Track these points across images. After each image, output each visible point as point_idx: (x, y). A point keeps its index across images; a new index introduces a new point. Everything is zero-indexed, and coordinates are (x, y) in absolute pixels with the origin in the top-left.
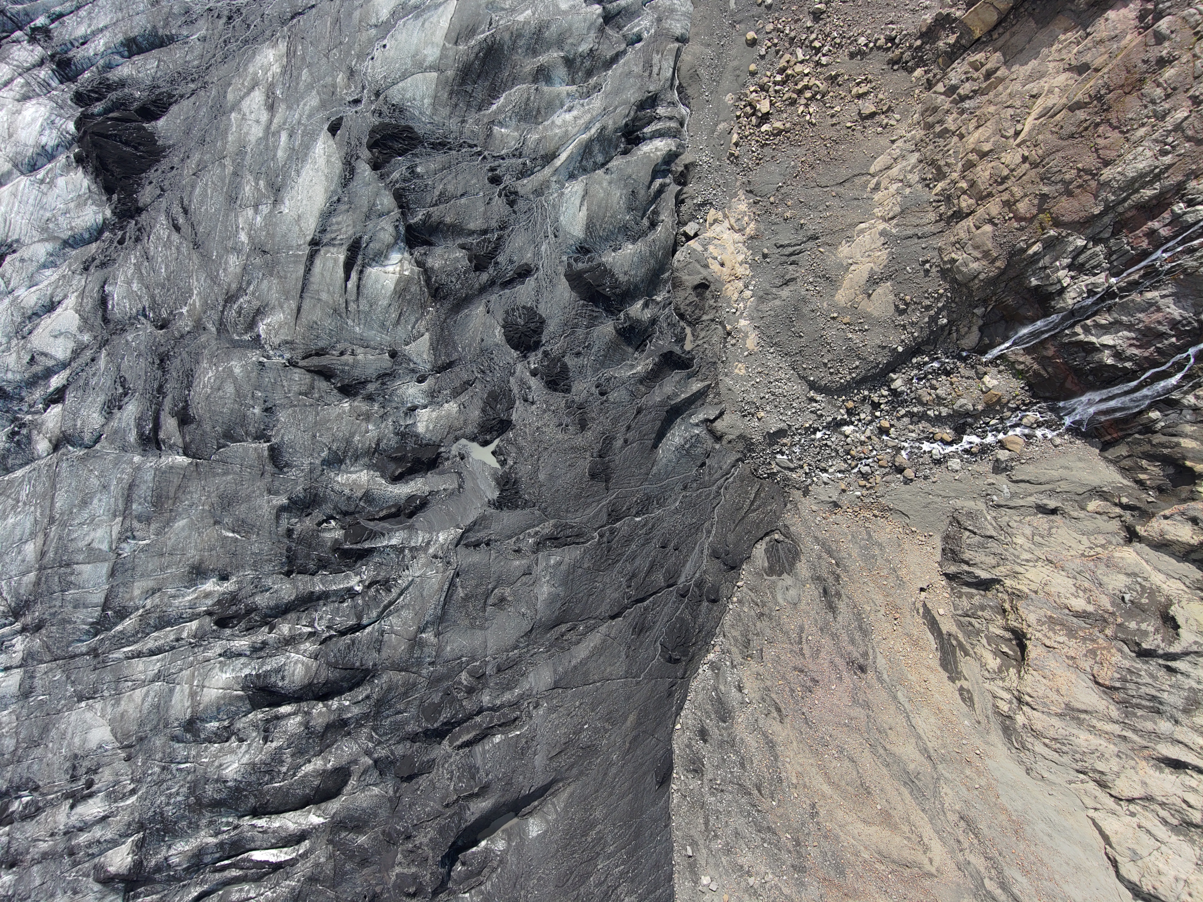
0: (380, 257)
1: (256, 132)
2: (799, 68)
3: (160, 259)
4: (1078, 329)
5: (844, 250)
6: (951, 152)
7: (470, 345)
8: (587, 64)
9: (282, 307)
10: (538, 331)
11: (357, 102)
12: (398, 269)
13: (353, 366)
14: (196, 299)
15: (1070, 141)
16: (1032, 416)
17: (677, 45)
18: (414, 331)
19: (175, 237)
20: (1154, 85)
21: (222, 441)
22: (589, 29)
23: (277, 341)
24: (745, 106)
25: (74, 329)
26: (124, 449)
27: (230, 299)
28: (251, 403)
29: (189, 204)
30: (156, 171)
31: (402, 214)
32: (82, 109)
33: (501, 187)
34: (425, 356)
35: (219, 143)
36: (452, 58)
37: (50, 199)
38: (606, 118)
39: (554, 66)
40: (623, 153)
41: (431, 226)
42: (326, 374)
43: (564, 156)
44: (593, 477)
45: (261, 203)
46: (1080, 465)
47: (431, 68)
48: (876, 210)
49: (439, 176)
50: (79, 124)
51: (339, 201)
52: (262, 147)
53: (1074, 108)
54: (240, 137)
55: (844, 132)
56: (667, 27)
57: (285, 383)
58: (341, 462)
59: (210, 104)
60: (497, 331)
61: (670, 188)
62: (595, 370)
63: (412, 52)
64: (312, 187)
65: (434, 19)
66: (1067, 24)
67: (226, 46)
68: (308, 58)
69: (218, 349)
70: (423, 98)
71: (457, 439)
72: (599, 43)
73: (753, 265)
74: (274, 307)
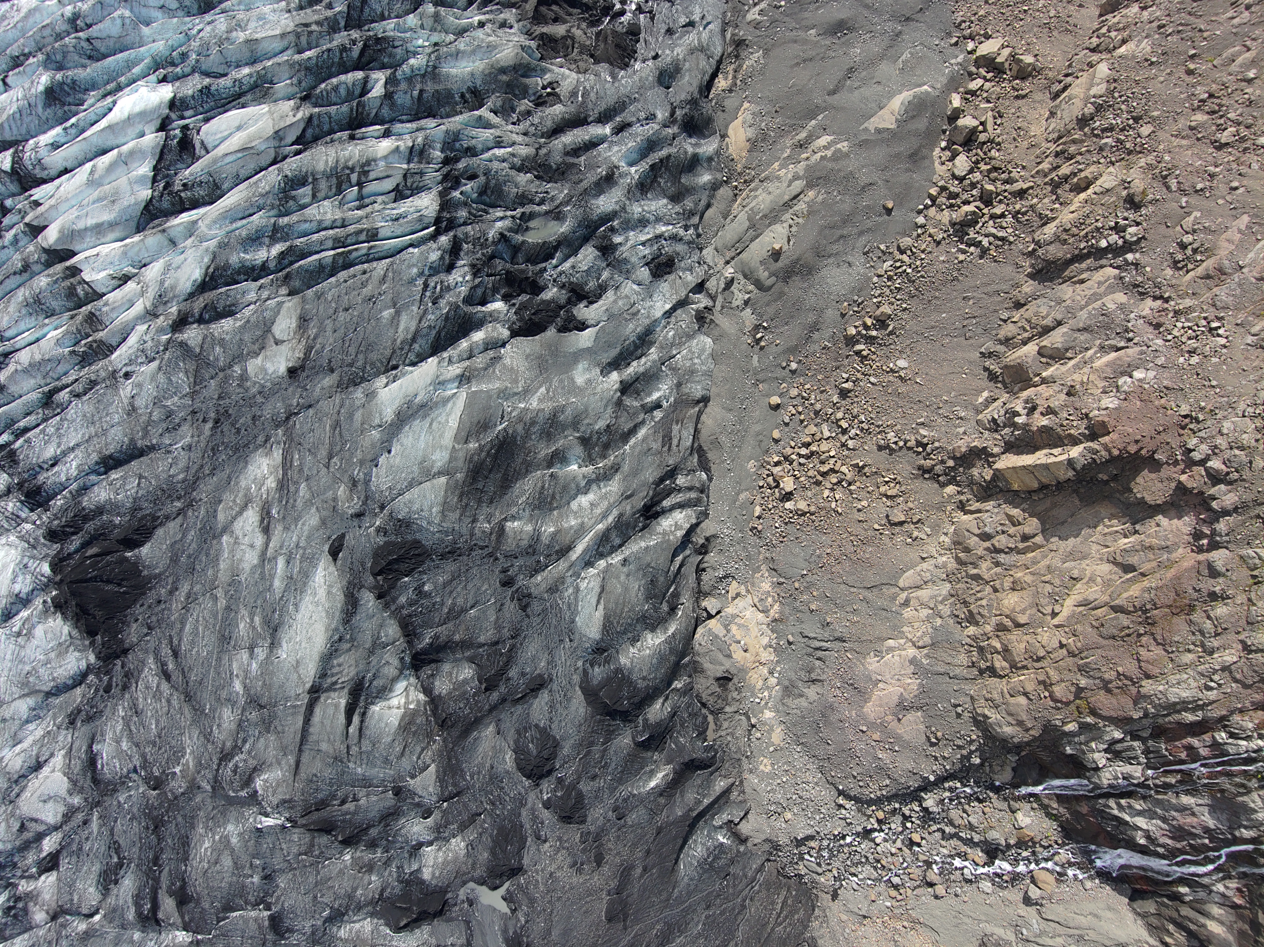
0: (383, 692)
1: (251, 558)
2: (824, 446)
3: (149, 714)
4: (1112, 803)
5: (872, 663)
6: (984, 602)
7: (479, 773)
8: (604, 439)
9: (279, 764)
10: (552, 757)
11: (359, 515)
12: (403, 701)
13: (355, 813)
14: (189, 758)
15: (1111, 642)
16: (1064, 855)
17: (697, 409)
18: (420, 762)
19: (165, 686)
20: (1204, 615)
21: (221, 915)
22: (606, 406)
23: (275, 801)
24: (768, 475)
25: (63, 792)
26: (123, 927)
27: (225, 757)
28: (250, 872)
29: (179, 645)
30: (142, 605)
31: (408, 642)
32: (57, 546)
33: (514, 589)
34: (431, 789)
35: (210, 572)
36: (463, 459)
37: (28, 651)
38: (623, 504)
39: (570, 448)
40: (641, 530)
41: (439, 646)
42: (326, 828)
43: (580, 548)
44: (610, 920)
45: (257, 645)
46: (1109, 914)
47: (440, 473)
48: (905, 629)
49: (448, 589)
50: (54, 567)
51: (340, 639)
52: (257, 576)
53: (1117, 609)
54: (232, 565)
55: (870, 533)
56: (687, 391)
57: (284, 846)
58: (344, 915)
59: (199, 526)
60: (507, 757)
61: (690, 560)
62: (613, 790)
63: (419, 459)
64: (311, 625)
65: (442, 419)
66: (1113, 511)
67: (214, 454)
68: (306, 469)
69: (214, 808)
70: (431, 507)
71: (464, 883)
72: (616, 417)
73: (778, 650)
74: (271, 765)
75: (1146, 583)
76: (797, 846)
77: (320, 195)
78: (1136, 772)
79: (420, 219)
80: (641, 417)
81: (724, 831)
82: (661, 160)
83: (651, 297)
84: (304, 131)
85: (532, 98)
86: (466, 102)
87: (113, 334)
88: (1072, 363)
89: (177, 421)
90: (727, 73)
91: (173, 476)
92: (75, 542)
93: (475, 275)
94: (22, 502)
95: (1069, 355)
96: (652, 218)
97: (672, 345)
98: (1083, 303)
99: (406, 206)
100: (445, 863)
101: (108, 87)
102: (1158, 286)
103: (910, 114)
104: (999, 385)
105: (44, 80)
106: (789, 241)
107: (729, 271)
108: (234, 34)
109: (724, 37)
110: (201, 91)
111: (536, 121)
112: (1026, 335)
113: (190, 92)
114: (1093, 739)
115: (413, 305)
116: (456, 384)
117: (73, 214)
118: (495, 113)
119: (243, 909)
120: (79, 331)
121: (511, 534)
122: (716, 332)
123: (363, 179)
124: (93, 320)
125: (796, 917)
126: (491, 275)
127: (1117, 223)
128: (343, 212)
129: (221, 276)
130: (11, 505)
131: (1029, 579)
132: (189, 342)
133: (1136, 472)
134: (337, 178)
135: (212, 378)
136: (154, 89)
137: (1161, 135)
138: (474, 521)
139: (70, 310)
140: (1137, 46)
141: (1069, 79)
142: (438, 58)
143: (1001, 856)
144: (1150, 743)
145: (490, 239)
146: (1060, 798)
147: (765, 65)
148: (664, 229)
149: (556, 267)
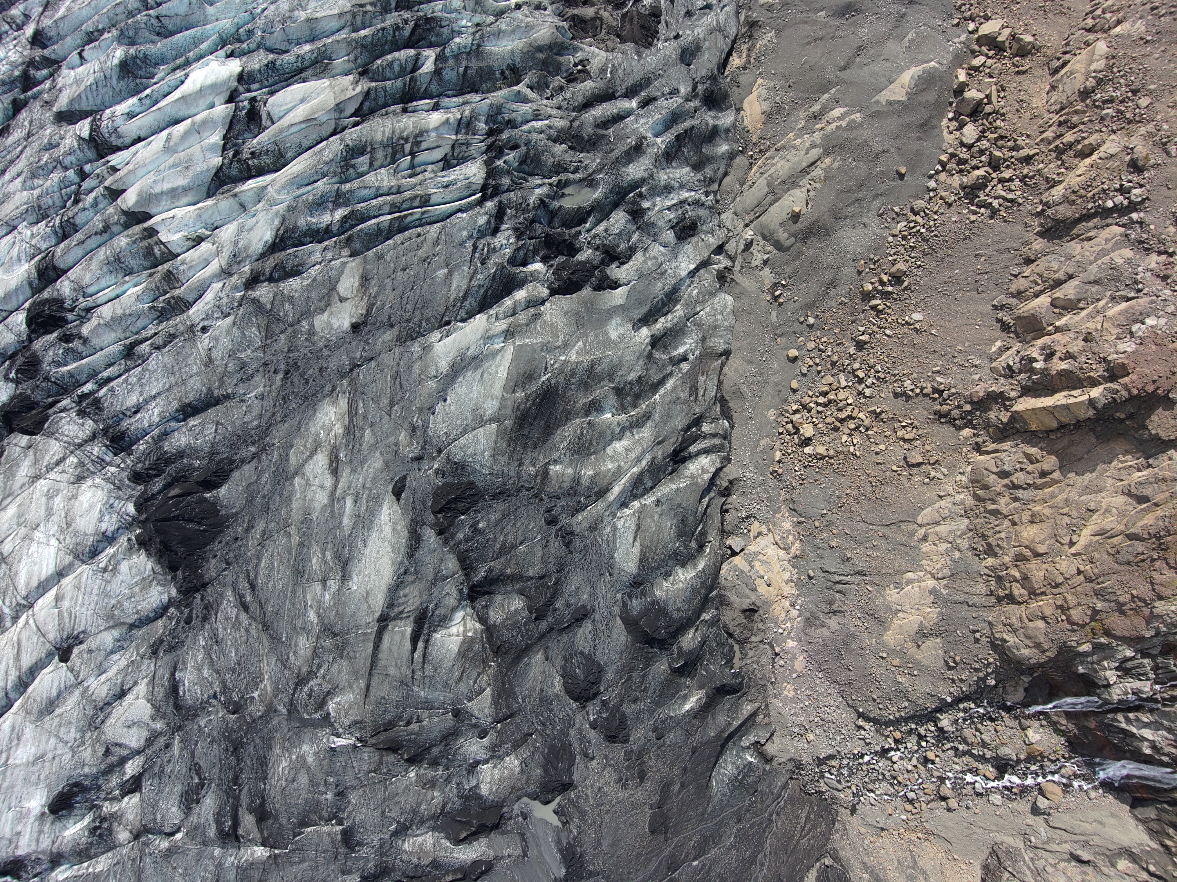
0: (444, 621)
1: (321, 498)
2: (842, 395)
3: (229, 643)
4: (1120, 717)
5: (892, 595)
6: (1003, 535)
7: (530, 696)
8: (636, 389)
9: (351, 687)
10: (597, 682)
11: (419, 459)
12: (461, 629)
13: (418, 734)
14: (267, 684)
15: (1126, 567)
16: (1070, 768)
17: (720, 362)
18: (476, 686)
19: (243, 617)
21: (297, 830)
22: (638, 359)
23: (347, 723)
24: (787, 423)
25: (147, 718)
26: (204, 844)
27: (301, 681)
28: (324, 789)
29: (256, 579)
30: (220, 542)
31: (466, 575)
32: (141, 488)
33: (558, 527)
34: (487, 711)
35: (284, 511)
36: (511, 408)
37: (114, 586)
38: (655, 449)
39: (605, 397)
40: (670, 474)
41: (492, 579)
42: (393, 747)
43: (616, 490)
44: (653, 832)
45: (329, 578)
46: (1112, 821)
47: (491, 420)
48: (924, 562)
49: (499, 527)
50: (139, 507)
51: (406, 572)
52: (327, 514)
53: (1132, 537)
54: (304, 504)
55: (889, 474)
56: (711, 345)
57: (355, 764)
58: (408, 829)
59: (272, 469)
60: (556, 682)
61: (715, 501)
62: (652, 712)
63: (472, 406)
64: (378, 559)
65: (492, 370)
66: (1128, 447)
67: (285, 403)
68: (370, 417)
69: (289, 730)
70: (484, 452)
71: (519, 798)
72: (647, 369)
73: (798, 584)
74: (344, 688)
75: (1160, 512)
76: (818, 766)
77: (377, 164)
78: (1146, 687)
79: (469, 186)
80: (669, 369)
81: (751, 751)
82: (686, 131)
83: (676, 258)
84: (362, 103)
85: (565, 75)
86: (505, 78)
87: (190, 290)
88: (1084, 313)
89: (250, 372)
90: (741, 52)
91: (247, 423)
92: (158, 484)
93: (518, 238)
94: (107, 446)
95: (1081, 305)
96: (677, 185)
97: (697, 302)
98: (1092, 258)
99: (456, 174)
100: (502, 779)
101: (178, 62)
102: (1162, 242)
103: (920, 87)
104: (1012, 335)
105: (119, 53)
106: (807, 204)
107: (749, 234)
108: (296, 13)
109: (738, 18)
110: (267, 65)
111: (568, 96)
112: (1038, 288)
113: (257, 67)
114: (1105, 659)
115: (464, 265)
116: (502, 339)
117: (150, 178)
118: (532, 89)
119: (317, 825)
120: (158, 288)
121: (554, 477)
122: (737, 290)
123: (416, 149)
124: (170, 278)
125: (818, 830)
126: (532, 238)
127: (1121, 185)
128: (398, 179)
129: (290, 237)
130: (97, 449)
131: (1047, 512)
132: (261, 299)
133: (1151, 410)
134: (393, 148)
135: (282, 333)
136: (223, 64)
137: (1158, 106)
138: (521, 464)
139: (147, 269)
140: (1132, 26)
141: (1067, 56)
142: (482, 37)
143: (1010, 771)
144: (1160, 659)
145: (532, 205)
146: (1068, 715)
147: (778, 44)
148: (687, 195)
149: (589, 230)
